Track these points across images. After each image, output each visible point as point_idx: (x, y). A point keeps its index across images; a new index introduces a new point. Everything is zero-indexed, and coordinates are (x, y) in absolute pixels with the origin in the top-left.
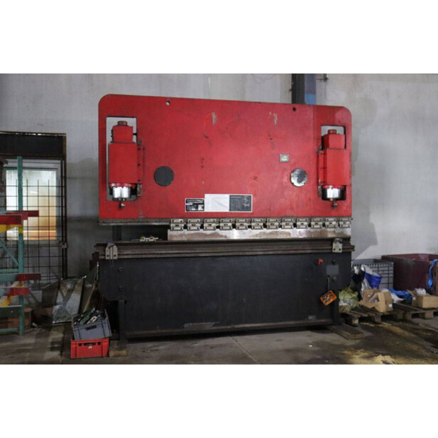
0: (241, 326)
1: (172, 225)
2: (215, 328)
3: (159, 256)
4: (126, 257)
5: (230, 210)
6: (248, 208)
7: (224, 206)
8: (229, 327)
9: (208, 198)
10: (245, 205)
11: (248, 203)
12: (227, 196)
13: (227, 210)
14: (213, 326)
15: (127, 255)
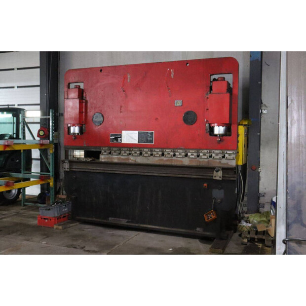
0: (145, 226)
1: (102, 151)
2: (127, 224)
3: (92, 171)
5: (139, 142)
6: (151, 141)
7: (135, 139)
8: (137, 225)
9: (125, 134)
10: (149, 139)
11: (150, 137)
12: (137, 132)
13: (136, 142)
14: (127, 222)
15: (75, 168)
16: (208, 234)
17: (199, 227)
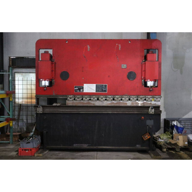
0: (101, 147)
1: (68, 98)
2: (88, 147)
3: (61, 112)
4: (46, 112)
6: (105, 91)
7: (93, 90)
8: (95, 147)
9: (85, 86)
10: (104, 89)
11: (105, 88)
12: (95, 85)
13: (95, 91)
14: (88, 146)
15: (47, 111)
16: (144, 148)
17: (138, 144)
